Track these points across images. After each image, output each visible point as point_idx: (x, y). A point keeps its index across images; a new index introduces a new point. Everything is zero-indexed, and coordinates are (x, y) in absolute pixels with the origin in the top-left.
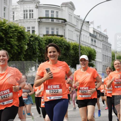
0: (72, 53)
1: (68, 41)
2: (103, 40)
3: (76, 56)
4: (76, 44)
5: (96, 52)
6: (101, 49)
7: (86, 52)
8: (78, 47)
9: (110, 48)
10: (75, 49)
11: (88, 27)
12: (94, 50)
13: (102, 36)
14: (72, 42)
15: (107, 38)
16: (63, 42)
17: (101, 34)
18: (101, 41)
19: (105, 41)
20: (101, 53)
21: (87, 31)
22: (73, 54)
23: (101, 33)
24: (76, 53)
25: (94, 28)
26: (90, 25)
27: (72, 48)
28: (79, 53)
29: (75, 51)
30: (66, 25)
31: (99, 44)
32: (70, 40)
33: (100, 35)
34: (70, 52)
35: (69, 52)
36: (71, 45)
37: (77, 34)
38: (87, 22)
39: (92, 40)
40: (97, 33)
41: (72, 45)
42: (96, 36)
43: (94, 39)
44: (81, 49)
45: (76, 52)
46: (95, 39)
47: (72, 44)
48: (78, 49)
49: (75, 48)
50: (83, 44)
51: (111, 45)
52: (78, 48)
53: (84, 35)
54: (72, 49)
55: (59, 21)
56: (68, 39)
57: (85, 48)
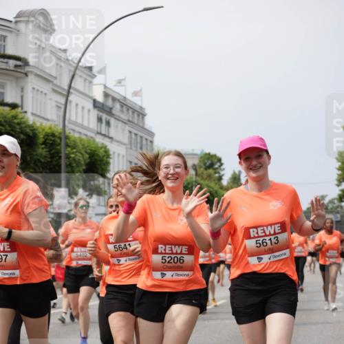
0: (41, 154)
1: (31, 119)
2: (131, 119)
3: (54, 162)
4: (55, 129)
5: (111, 153)
6: (125, 144)
7: (82, 154)
8: (60, 138)
9: (152, 142)
10: (52, 144)
11: (90, 82)
12: (105, 147)
13: (128, 110)
14: (41, 125)
15: (144, 115)
16: (18, 124)
17: (125, 104)
18: (125, 123)
19: (136, 122)
20: (123, 156)
21: (87, 92)
22: (46, 157)
23: (125, 101)
24: (52, 156)
25: (107, 85)
26: (96, 76)
27: (41, 140)
28: (63, 155)
29: (51, 150)
30: (26, 75)
31: (119, 132)
32: (37, 119)
33: (122, 107)
34: (36, 151)
35: (35, 153)
36: (40, 132)
37: (56, 101)
38: (86, 67)
39: (100, 120)
40: (114, 99)
41: (44, 133)
42: (111, 109)
43: (104, 117)
44: (67, 146)
45: (53, 151)
46: (108, 117)
47: (43, 130)
48: (59, 144)
49: (51, 140)
50: (74, 130)
51: (152, 134)
52: (58, 140)
53: (77, 105)
54: (42, 144)
55: (7, 63)
56: (33, 114)
57: (78, 141)
